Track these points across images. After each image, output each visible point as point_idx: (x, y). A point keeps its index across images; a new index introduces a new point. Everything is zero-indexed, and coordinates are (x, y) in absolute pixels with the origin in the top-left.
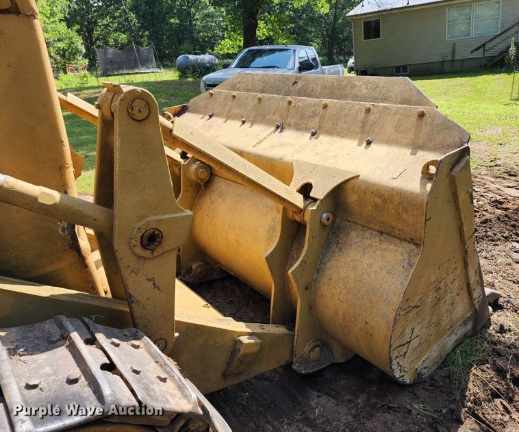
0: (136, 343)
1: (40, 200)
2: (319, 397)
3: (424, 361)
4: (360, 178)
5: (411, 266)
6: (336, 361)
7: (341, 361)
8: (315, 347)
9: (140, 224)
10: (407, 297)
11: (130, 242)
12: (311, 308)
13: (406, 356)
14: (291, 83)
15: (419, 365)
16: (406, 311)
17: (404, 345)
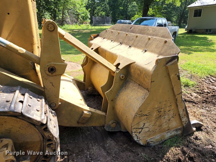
0: (39, 99)
1: (19, 51)
2: (111, 140)
3: (151, 139)
4: (135, 63)
5: (144, 98)
6: (122, 130)
7: (123, 131)
8: (114, 123)
9: (48, 64)
10: (140, 110)
11: (44, 69)
12: (113, 108)
13: (141, 134)
14: (130, 28)
15: (148, 139)
16: (140, 115)
17: (139, 129)
